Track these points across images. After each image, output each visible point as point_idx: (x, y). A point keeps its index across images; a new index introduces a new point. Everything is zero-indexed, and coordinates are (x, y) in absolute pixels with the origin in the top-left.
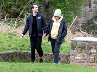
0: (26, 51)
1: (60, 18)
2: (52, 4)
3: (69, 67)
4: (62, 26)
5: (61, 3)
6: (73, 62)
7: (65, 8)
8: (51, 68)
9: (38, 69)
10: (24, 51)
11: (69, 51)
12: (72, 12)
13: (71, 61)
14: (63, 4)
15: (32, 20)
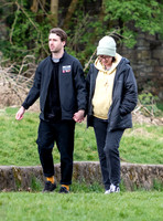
9: (133, 208)
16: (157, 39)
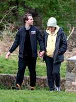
0: (6, 74)
1: (56, 28)
2: (41, 11)
3: (64, 95)
4: (59, 39)
5: (53, 10)
6: (69, 89)
7: (58, 17)
8: (40, 97)
9: (22, 98)
10: (3, 74)
11: (64, 74)
12: (68, 22)
13: (66, 87)
14: (55, 11)
15: (24, 35)
16: (36, 11)
